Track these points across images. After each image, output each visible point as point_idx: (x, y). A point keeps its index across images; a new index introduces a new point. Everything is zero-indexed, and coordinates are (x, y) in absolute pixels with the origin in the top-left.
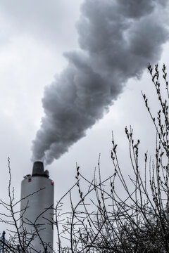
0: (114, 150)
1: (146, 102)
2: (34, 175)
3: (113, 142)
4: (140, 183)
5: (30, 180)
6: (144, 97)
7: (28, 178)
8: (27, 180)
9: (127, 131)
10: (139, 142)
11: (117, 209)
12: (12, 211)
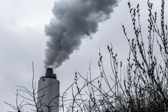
0: (100, 59)
1: (124, 29)
2: (46, 77)
3: (100, 54)
4: (117, 81)
5: (44, 80)
6: (123, 27)
7: (43, 79)
8: (42, 80)
9: (108, 48)
10: (116, 55)
11: (102, 98)
12: (34, 97)
